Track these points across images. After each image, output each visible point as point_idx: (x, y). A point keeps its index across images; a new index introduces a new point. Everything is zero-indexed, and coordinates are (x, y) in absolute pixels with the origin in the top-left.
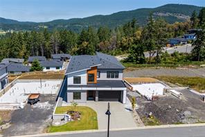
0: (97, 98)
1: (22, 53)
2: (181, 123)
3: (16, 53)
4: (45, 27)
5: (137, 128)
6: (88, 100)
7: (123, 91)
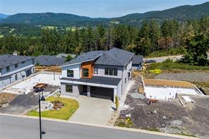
0: (89, 93)
1: (77, 49)
2: (157, 131)
3: (72, 49)
4: (117, 23)
5: (108, 127)
6: (81, 94)
7: (113, 89)
